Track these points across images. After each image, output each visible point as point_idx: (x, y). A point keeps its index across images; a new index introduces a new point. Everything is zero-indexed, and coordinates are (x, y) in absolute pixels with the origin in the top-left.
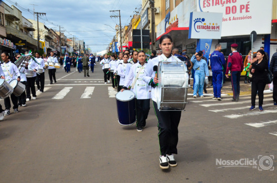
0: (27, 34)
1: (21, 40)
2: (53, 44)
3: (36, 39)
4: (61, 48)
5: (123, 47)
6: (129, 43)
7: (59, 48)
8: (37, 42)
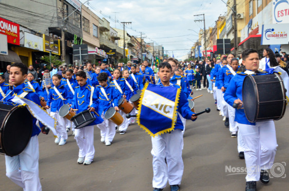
0: (113, 42)
1: (111, 49)
2: (135, 51)
3: (122, 48)
4: (142, 55)
5: (208, 51)
6: (214, 46)
7: (140, 56)
8: (123, 51)
